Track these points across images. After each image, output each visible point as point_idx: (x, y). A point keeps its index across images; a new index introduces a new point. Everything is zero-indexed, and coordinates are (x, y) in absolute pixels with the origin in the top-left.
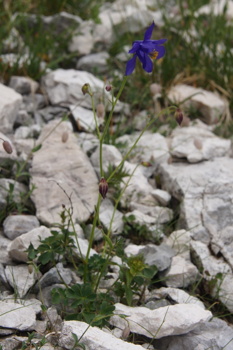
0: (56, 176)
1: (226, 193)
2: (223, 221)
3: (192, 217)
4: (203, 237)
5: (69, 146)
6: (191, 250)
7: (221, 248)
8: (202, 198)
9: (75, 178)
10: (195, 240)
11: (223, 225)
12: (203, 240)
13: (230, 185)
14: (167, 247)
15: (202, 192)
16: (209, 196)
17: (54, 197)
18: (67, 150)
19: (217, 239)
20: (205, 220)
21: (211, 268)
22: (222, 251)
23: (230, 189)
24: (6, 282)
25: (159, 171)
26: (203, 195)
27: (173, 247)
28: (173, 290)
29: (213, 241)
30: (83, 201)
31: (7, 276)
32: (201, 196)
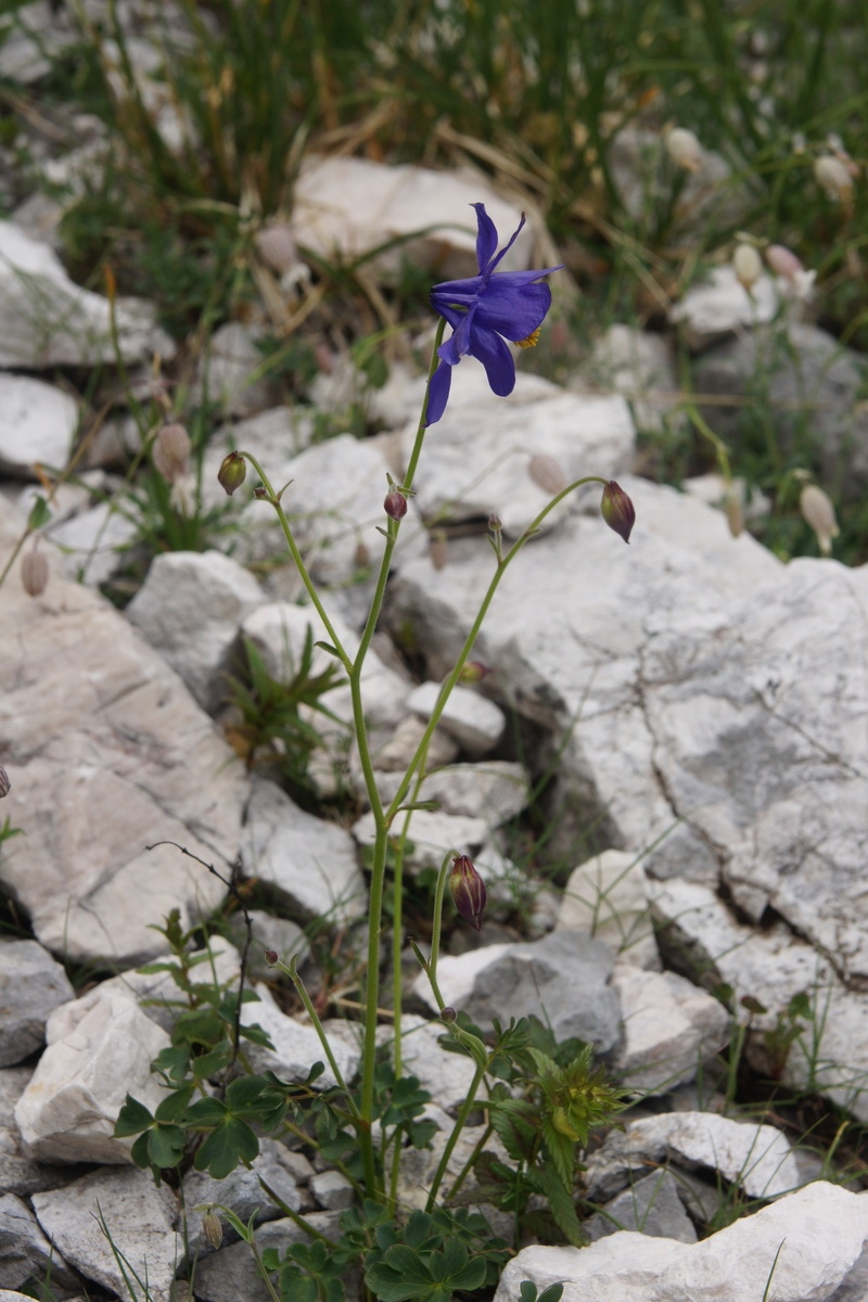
0: (56, 749)
1: (730, 669)
2: (751, 784)
3: (623, 790)
4: (687, 861)
5: (55, 604)
6: (654, 921)
7: (771, 893)
8: (641, 705)
9: (129, 739)
10: (662, 880)
11: (758, 801)
12: (691, 873)
13: (735, 634)
14: (573, 936)
15: (633, 679)
16: (664, 690)
17: (85, 843)
18: (50, 622)
19: (748, 861)
20: (677, 792)
21: (754, 977)
22: (778, 904)
23: (738, 647)
24: (62, 1266)
25: (403, 600)
26: (638, 691)
27: (595, 928)
28: (679, 1123)
29: (735, 869)
30: (191, 826)
31: (60, 1244)
32: (636, 698)
